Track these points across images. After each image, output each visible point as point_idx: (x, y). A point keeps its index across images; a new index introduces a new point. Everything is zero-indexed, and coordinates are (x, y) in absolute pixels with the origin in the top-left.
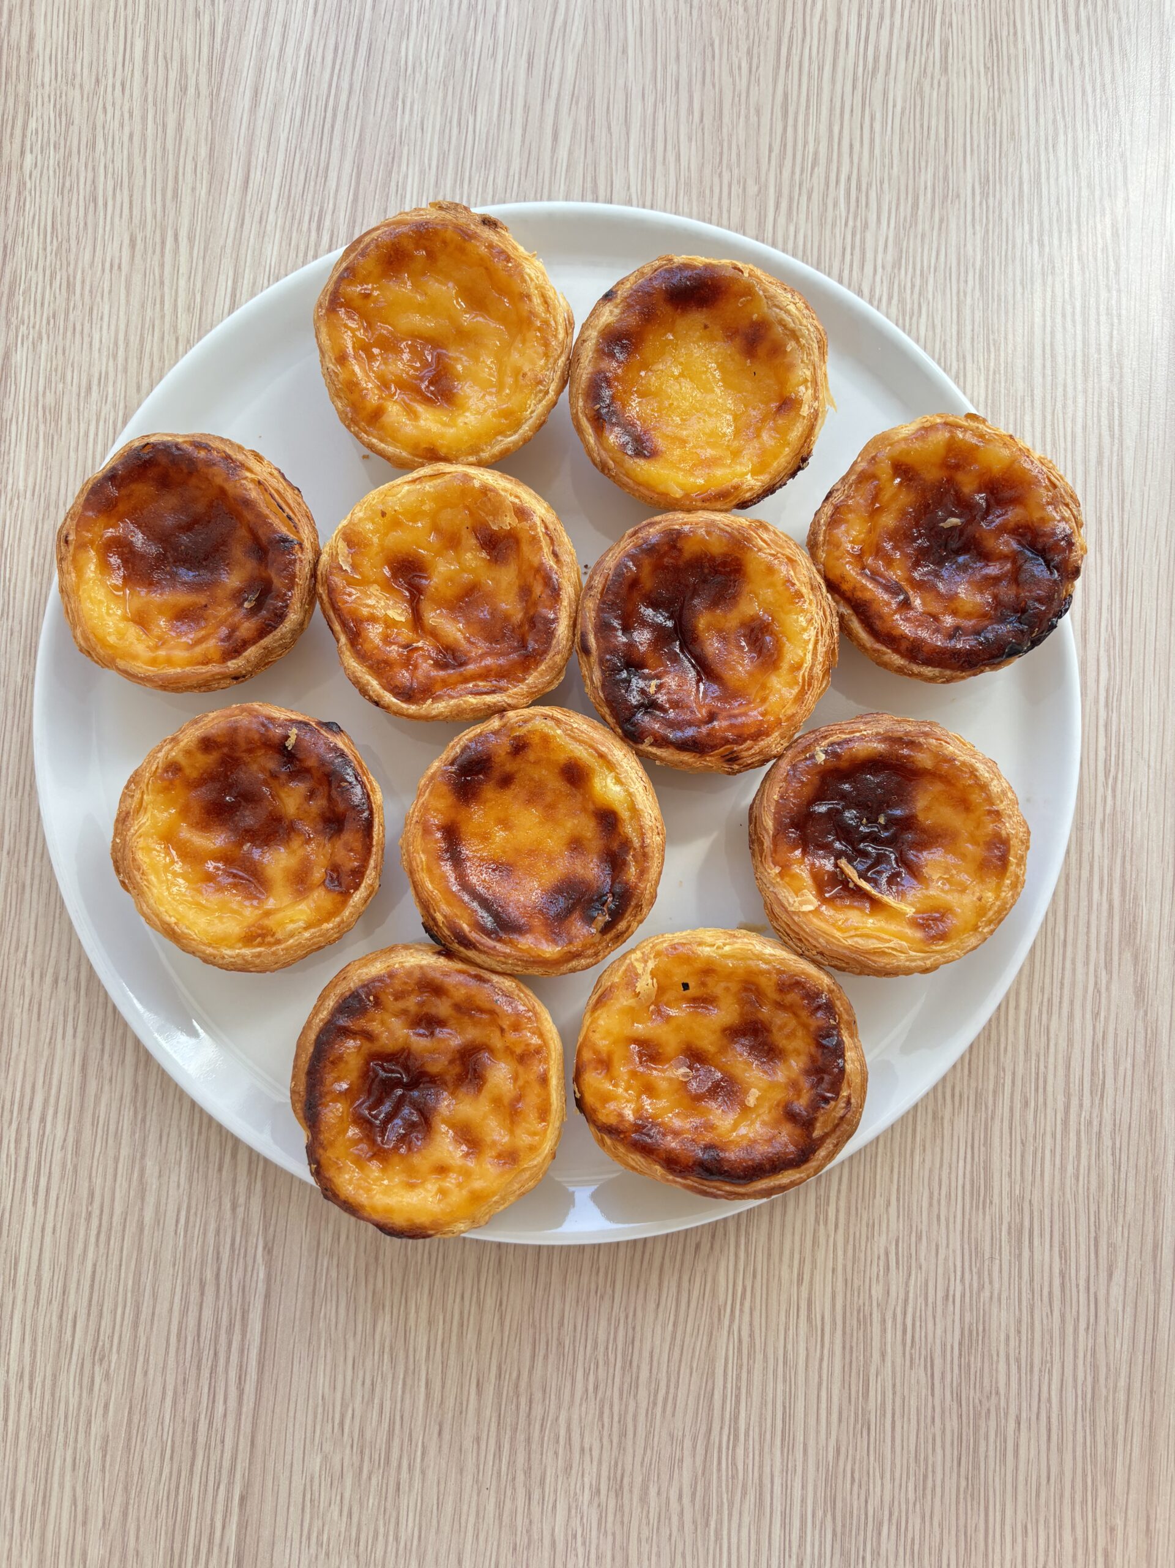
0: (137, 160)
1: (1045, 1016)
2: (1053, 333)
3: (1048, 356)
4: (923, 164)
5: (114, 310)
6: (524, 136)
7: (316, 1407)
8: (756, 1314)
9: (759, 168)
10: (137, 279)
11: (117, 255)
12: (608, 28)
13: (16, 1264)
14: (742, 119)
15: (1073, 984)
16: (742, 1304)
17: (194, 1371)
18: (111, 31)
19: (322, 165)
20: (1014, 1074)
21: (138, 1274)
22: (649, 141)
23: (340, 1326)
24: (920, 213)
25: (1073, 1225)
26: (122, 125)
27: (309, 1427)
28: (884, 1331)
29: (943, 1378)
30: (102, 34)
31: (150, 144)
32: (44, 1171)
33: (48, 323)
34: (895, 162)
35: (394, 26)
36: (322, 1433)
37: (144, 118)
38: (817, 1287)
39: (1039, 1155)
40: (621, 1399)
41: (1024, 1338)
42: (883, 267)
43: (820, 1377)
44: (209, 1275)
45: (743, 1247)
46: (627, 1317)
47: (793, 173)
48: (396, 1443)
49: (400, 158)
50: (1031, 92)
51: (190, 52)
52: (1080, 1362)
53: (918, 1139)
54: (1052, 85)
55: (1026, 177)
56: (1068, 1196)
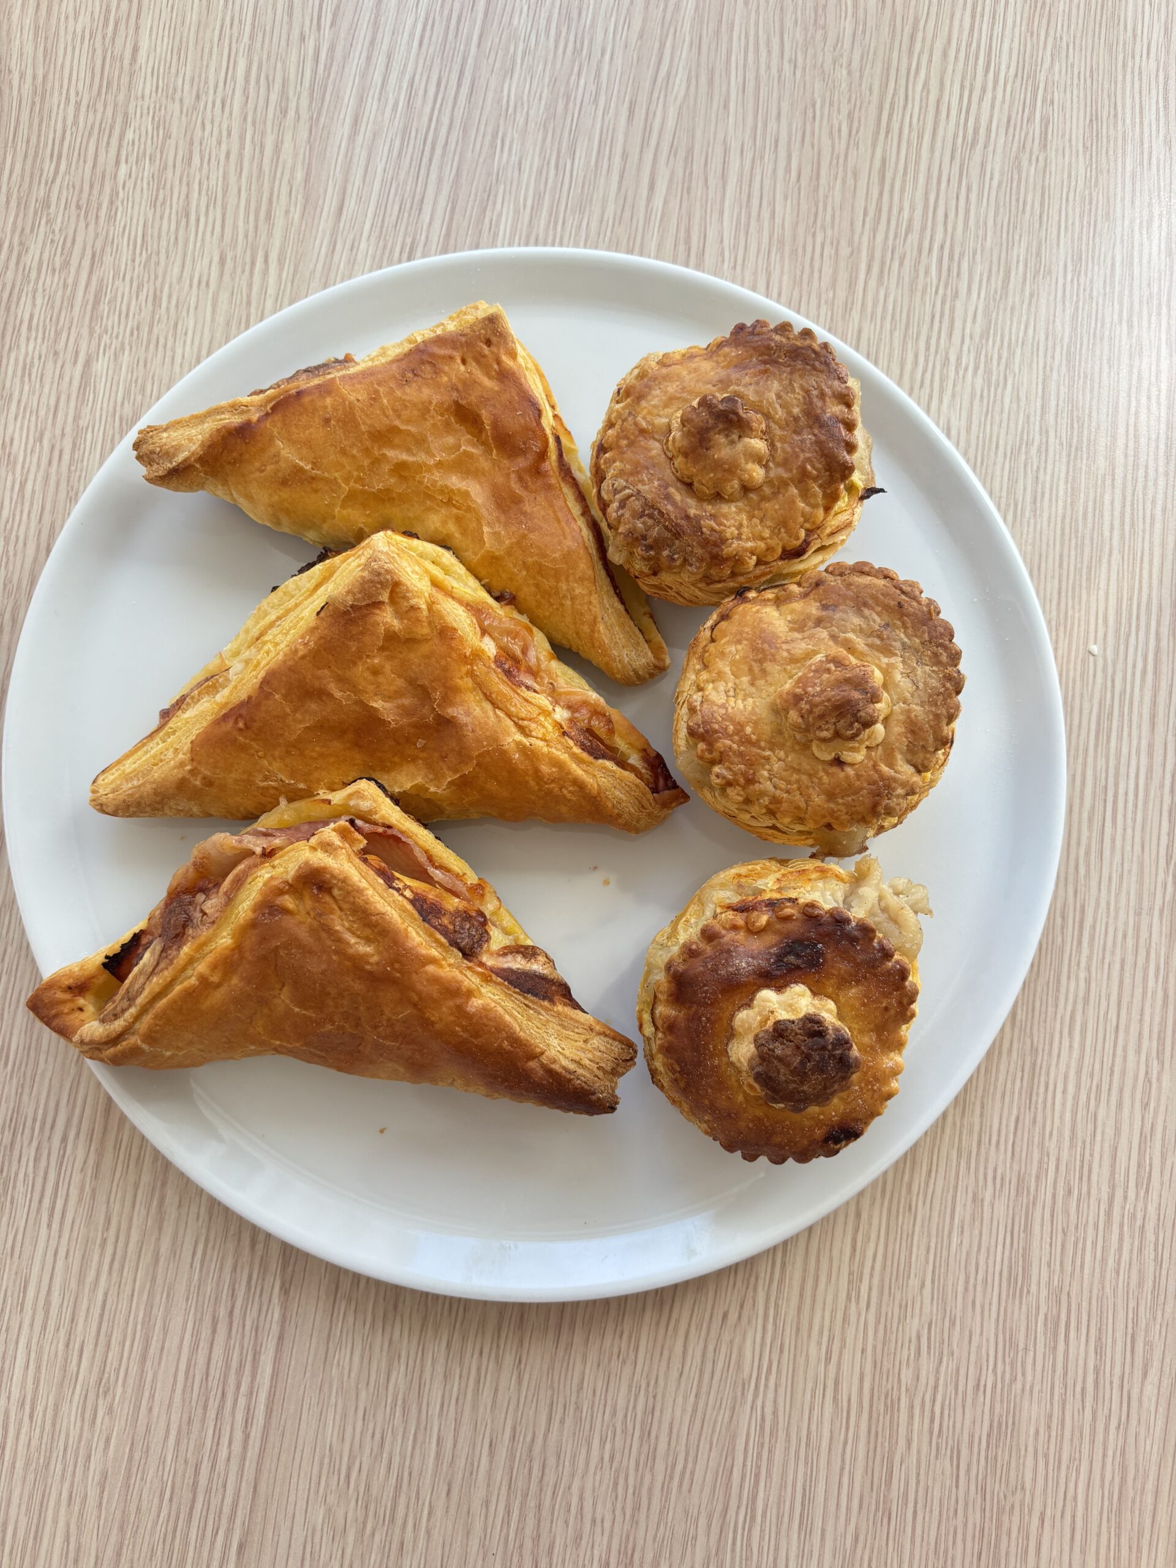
0: (232, 179)
1: (1092, 1102)
2: (1137, 413)
3: (1131, 436)
4: (1017, 238)
5: (199, 327)
6: (620, 182)
7: (323, 1457)
8: (781, 1391)
9: (852, 231)
10: (224, 297)
11: (206, 271)
12: (711, 83)
13: (25, 1287)
14: (839, 181)
15: (1123, 1072)
16: (767, 1379)
17: (200, 1411)
18: (215, 49)
19: (418, 197)
20: (1058, 1160)
21: (150, 1306)
22: (744, 198)
23: (353, 1375)
24: (1011, 286)
25: (1110, 1320)
26: (219, 143)
27: (314, 1478)
28: (911, 1417)
29: (968, 1470)
30: (207, 50)
31: (246, 163)
32: (62, 1193)
33: (132, 334)
34: (989, 234)
35: (497, 65)
36: (327, 1485)
37: (242, 138)
38: (845, 1367)
39: (1080, 1246)
40: (637, 1470)
41: (1053, 1434)
42: (971, 337)
43: (843, 1460)
44: (223, 1312)
45: (771, 1320)
46: (648, 1384)
47: (886, 238)
48: (402, 1501)
49: (496, 196)
50: (1128, 174)
51: (292, 77)
52: (1109, 1461)
53: (956, 1220)
54: (1150, 169)
55: (1118, 258)
56: (1107, 1289)
